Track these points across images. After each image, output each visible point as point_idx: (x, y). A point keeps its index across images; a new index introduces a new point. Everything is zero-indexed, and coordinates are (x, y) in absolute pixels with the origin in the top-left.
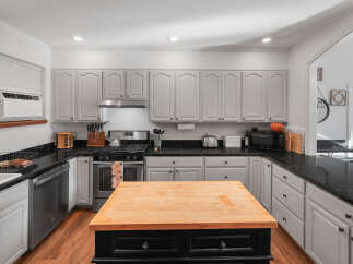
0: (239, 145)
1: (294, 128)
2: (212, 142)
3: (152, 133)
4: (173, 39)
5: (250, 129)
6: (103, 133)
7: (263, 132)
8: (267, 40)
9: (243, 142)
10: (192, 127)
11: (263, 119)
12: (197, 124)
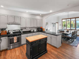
0: (36, 31)
1: (43, 28)
2: (32, 31)
3: (20, 30)
4: (27, 12)
5: (38, 28)
6: (6, 31)
7: (40, 29)
8: (41, 15)
9: (37, 30)
10: (29, 28)
11: (40, 26)
12: (30, 28)
